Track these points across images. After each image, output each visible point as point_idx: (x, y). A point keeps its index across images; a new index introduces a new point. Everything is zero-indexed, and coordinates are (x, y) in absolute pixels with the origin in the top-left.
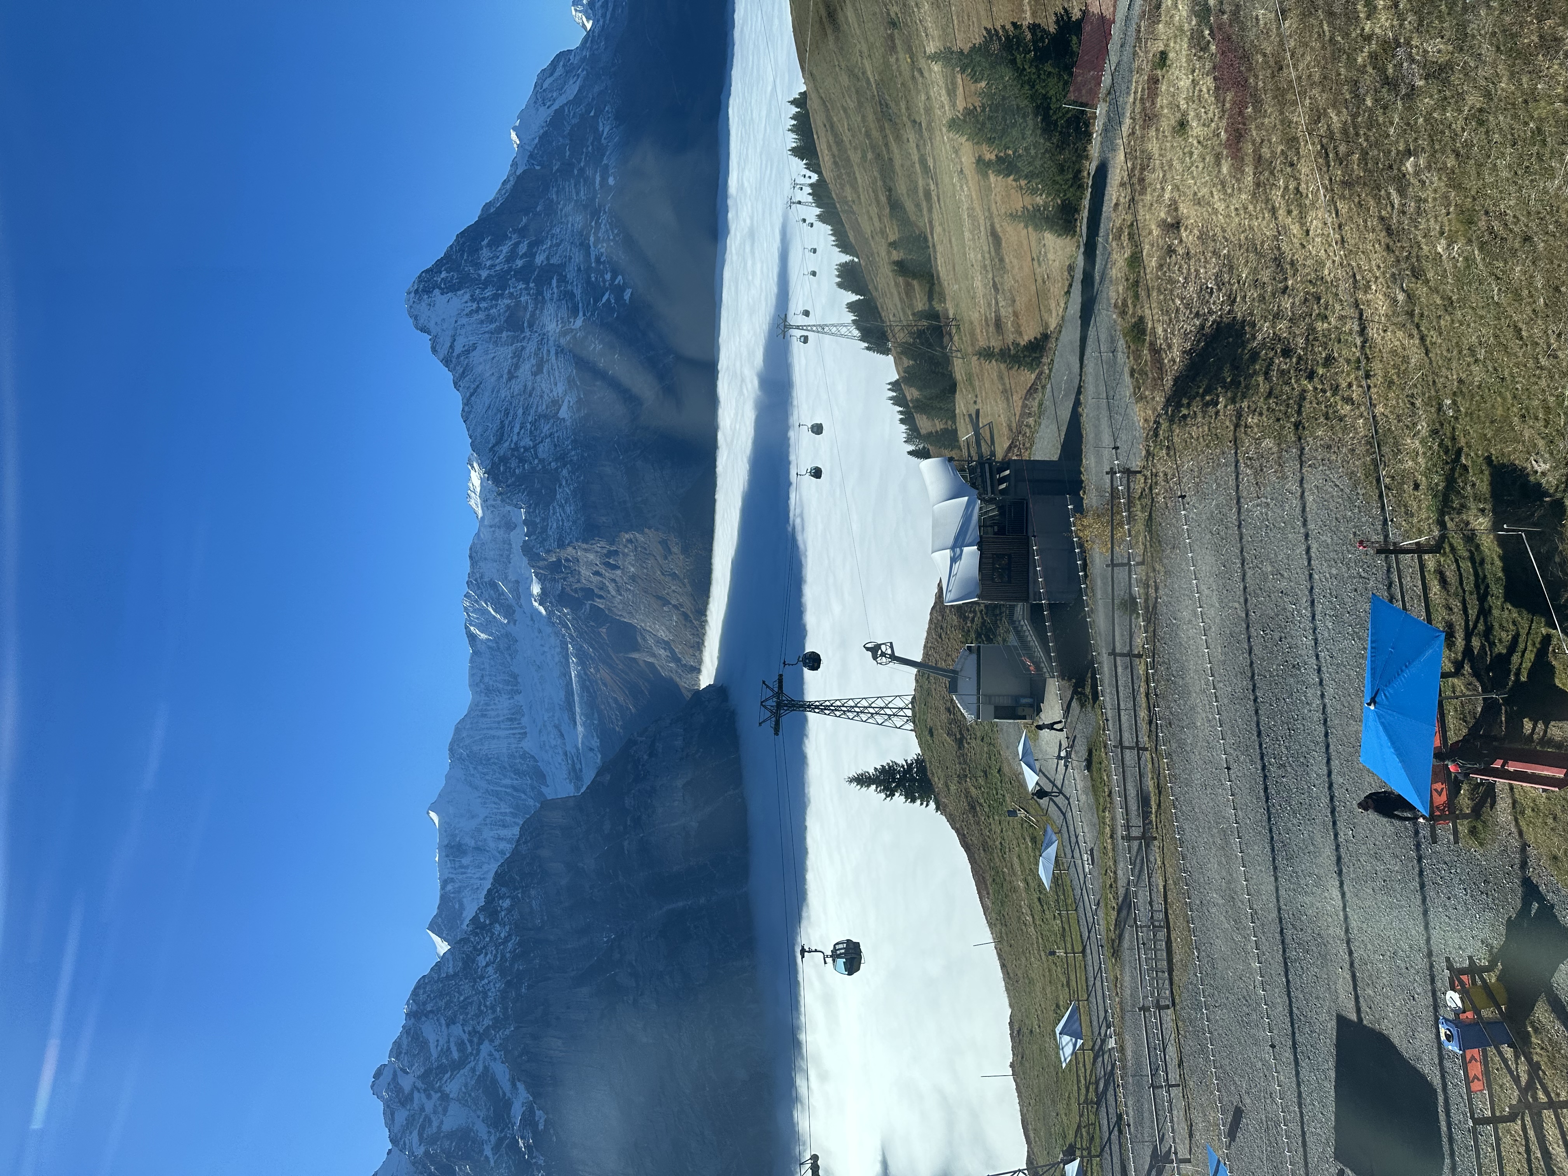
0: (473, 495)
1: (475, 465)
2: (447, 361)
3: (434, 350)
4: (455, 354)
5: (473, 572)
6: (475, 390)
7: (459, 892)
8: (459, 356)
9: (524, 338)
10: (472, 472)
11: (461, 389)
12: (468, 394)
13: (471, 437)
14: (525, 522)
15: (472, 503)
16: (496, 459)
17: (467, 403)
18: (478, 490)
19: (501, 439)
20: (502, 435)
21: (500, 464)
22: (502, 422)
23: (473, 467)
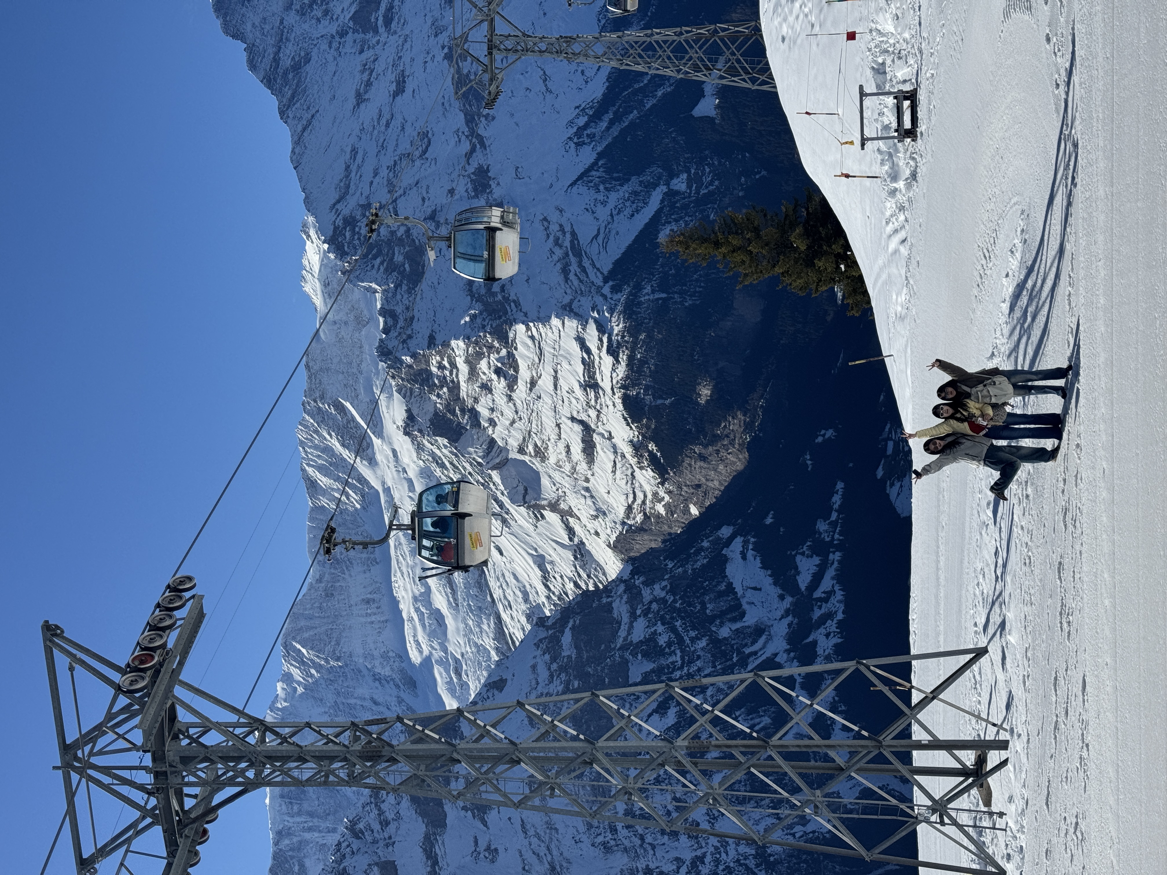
0: (308, 277)
1: (312, 233)
2: (269, 81)
3: (252, 66)
4: (280, 71)
5: (310, 389)
6: (309, 123)
7: (299, 849)
8: (285, 73)
9: (378, 42)
10: (308, 243)
11: (289, 121)
12: (300, 128)
13: (304, 190)
14: (383, 312)
15: (308, 288)
16: (340, 222)
17: (298, 141)
18: (316, 269)
19: (346, 193)
20: (348, 187)
21: (345, 228)
22: (347, 168)
23: (309, 236)
